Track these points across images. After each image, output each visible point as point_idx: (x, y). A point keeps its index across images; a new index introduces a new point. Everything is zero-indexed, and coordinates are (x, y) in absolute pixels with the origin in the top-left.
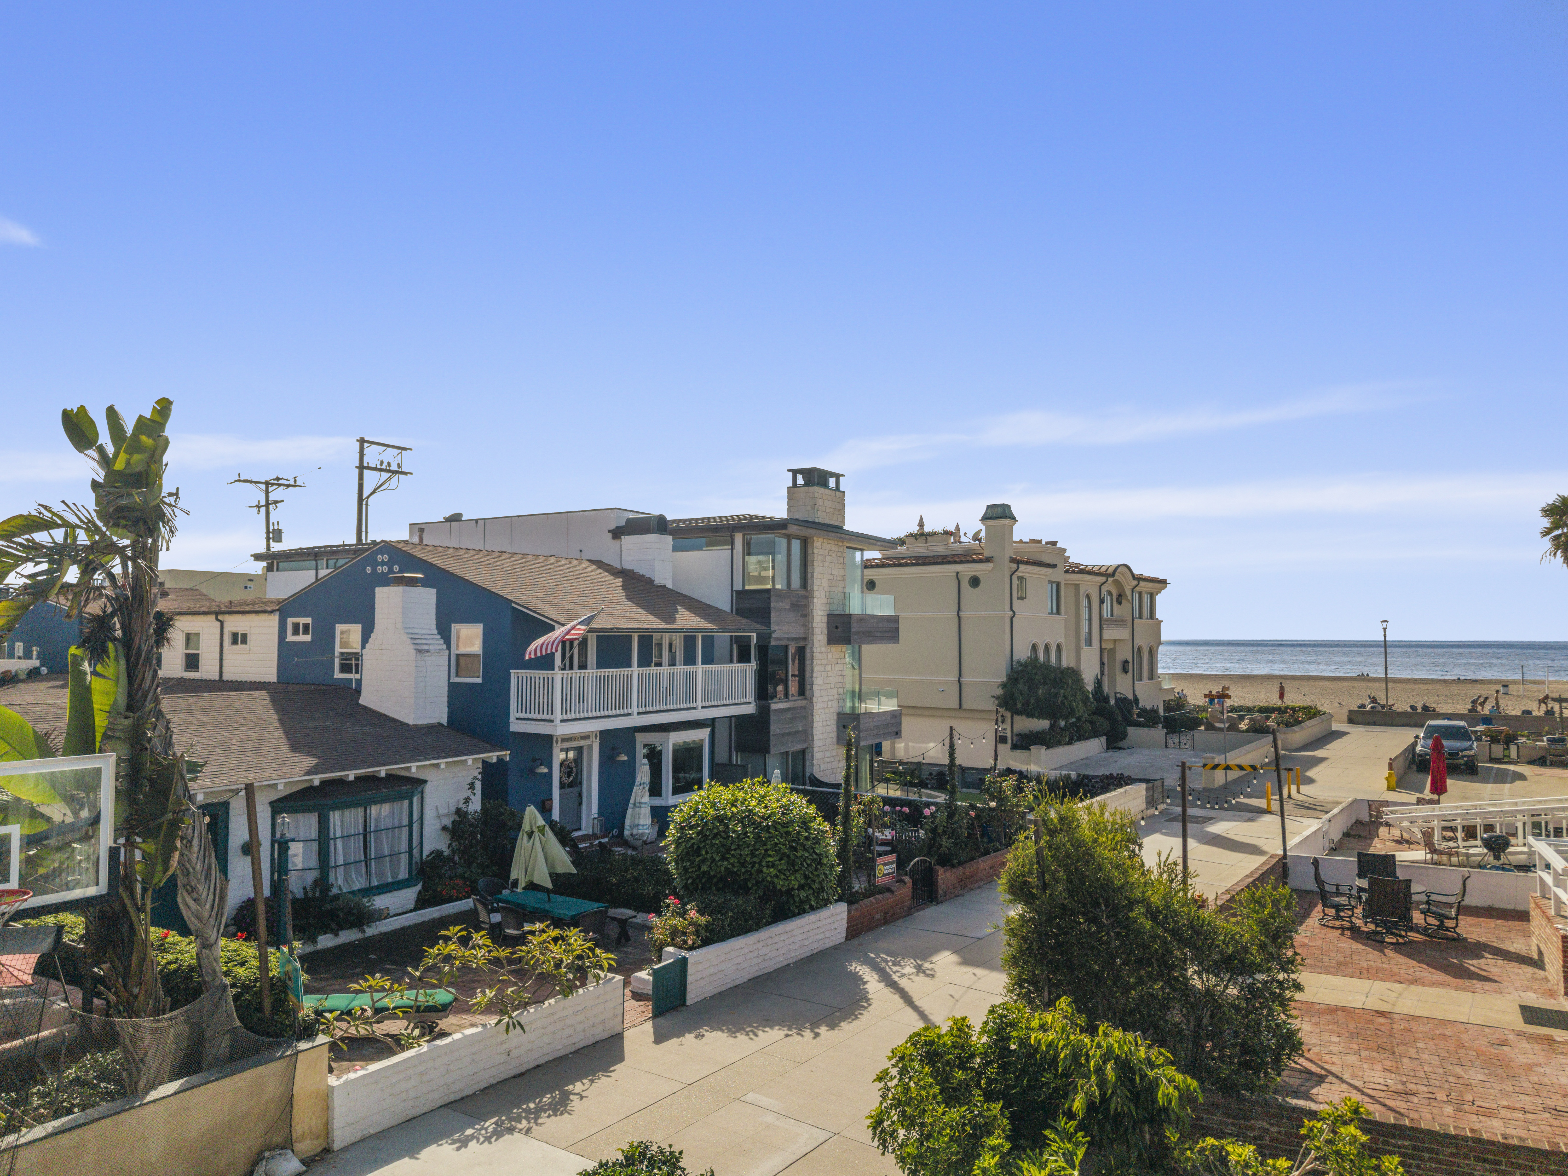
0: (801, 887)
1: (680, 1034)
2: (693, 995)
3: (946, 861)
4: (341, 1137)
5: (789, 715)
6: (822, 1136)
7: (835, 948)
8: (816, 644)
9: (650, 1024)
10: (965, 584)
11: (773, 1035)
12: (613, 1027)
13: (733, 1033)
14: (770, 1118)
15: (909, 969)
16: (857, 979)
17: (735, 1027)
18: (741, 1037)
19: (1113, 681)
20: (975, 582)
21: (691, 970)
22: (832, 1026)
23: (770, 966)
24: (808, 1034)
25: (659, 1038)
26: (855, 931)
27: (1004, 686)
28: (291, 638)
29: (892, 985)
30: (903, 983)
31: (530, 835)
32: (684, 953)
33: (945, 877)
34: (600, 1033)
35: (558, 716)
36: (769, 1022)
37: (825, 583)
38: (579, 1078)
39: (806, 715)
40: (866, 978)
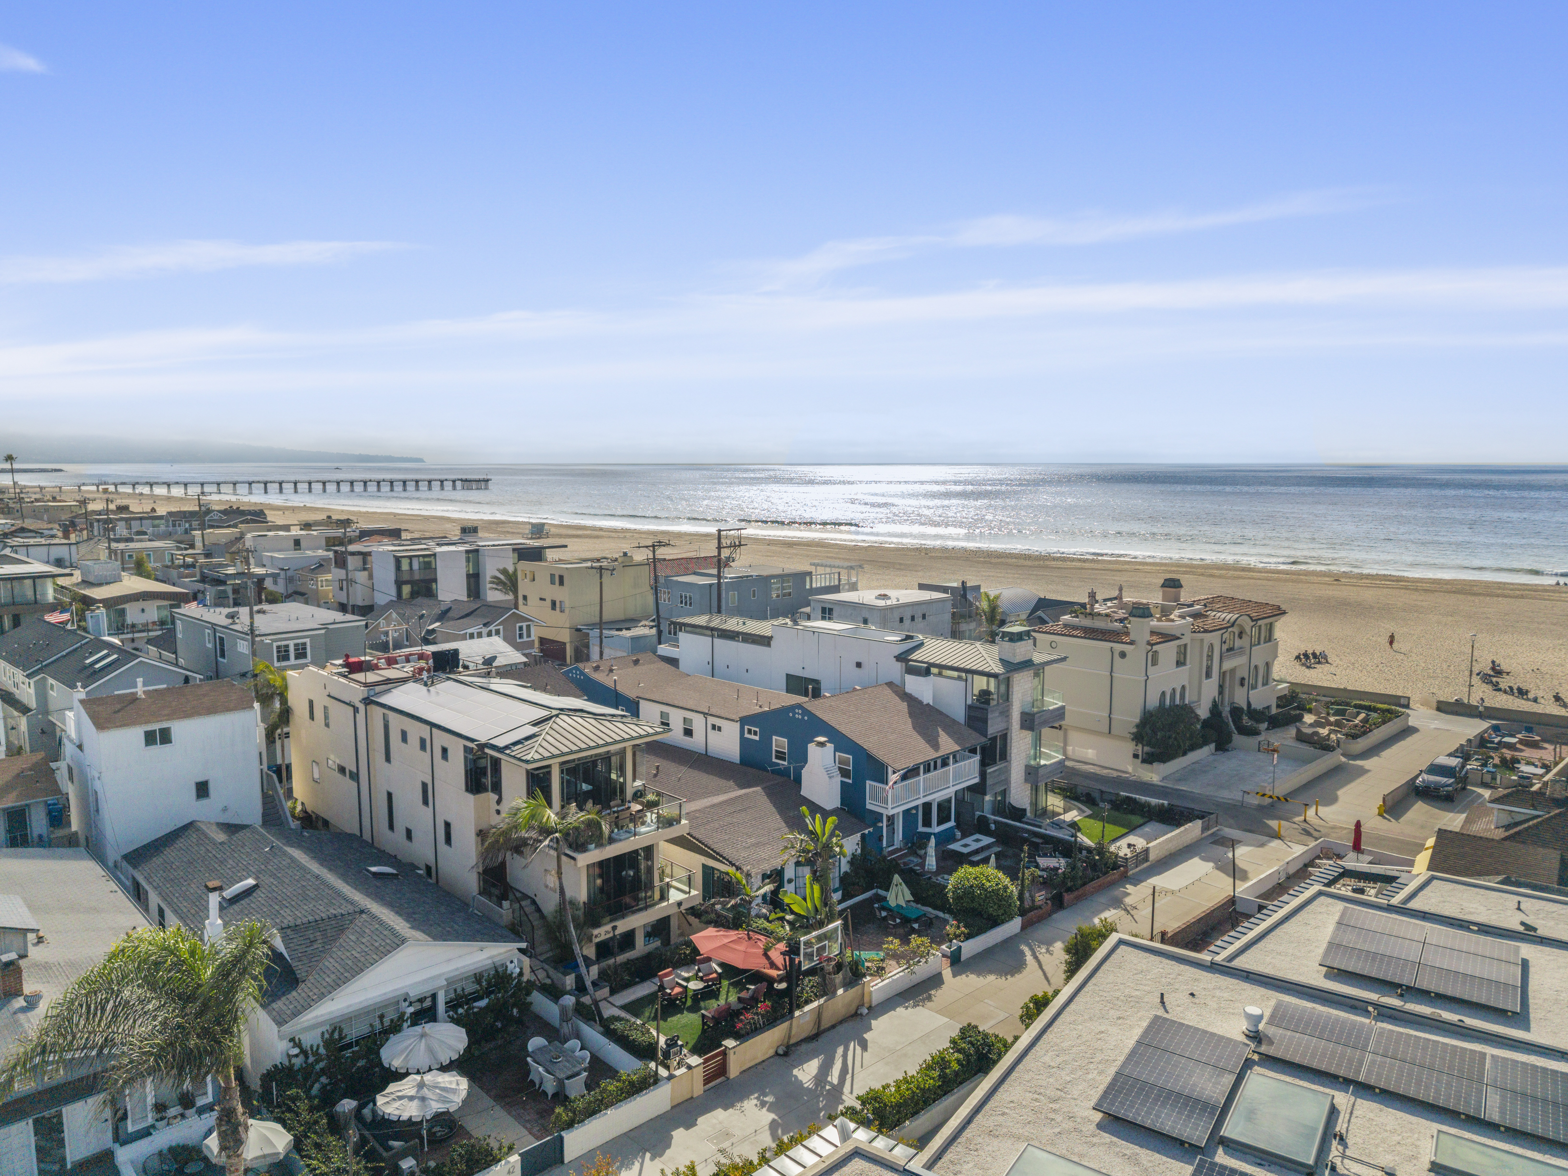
0: (1003, 914)
1: (961, 975)
2: (963, 958)
3: (1069, 890)
4: (874, 1004)
5: (997, 773)
6: (1007, 1015)
7: (1016, 935)
8: (1014, 731)
9: (949, 969)
10: (1116, 656)
11: (991, 978)
12: (938, 970)
13: (978, 976)
14: (992, 1008)
15: (1044, 950)
16: (1022, 953)
17: (979, 973)
18: (981, 978)
19: (1232, 694)
20: (1123, 655)
21: (963, 949)
22: (1012, 976)
23: (990, 945)
24: (1003, 978)
25: (954, 976)
26: (1024, 928)
27: (1137, 726)
28: (747, 735)
29: (1036, 958)
30: (1040, 957)
31: (897, 885)
32: (960, 944)
33: (1067, 897)
34: (935, 972)
35: (890, 806)
36: (990, 972)
37: (1020, 695)
38: (933, 989)
39: (1007, 771)
40: (1027, 953)
